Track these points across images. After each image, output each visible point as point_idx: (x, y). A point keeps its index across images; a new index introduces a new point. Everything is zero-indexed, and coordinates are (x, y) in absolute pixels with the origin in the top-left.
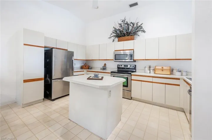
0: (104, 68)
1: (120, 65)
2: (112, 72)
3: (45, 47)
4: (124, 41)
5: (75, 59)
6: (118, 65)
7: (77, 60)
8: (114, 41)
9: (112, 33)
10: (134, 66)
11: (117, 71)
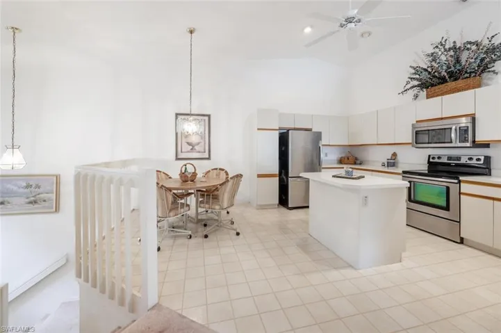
0: (392, 162)
1: (436, 157)
2: (404, 172)
3: (280, 129)
4: (442, 94)
5: (323, 145)
6: (429, 156)
7: (329, 145)
8: (416, 97)
9: (410, 80)
10: (482, 158)
11: (427, 172)
